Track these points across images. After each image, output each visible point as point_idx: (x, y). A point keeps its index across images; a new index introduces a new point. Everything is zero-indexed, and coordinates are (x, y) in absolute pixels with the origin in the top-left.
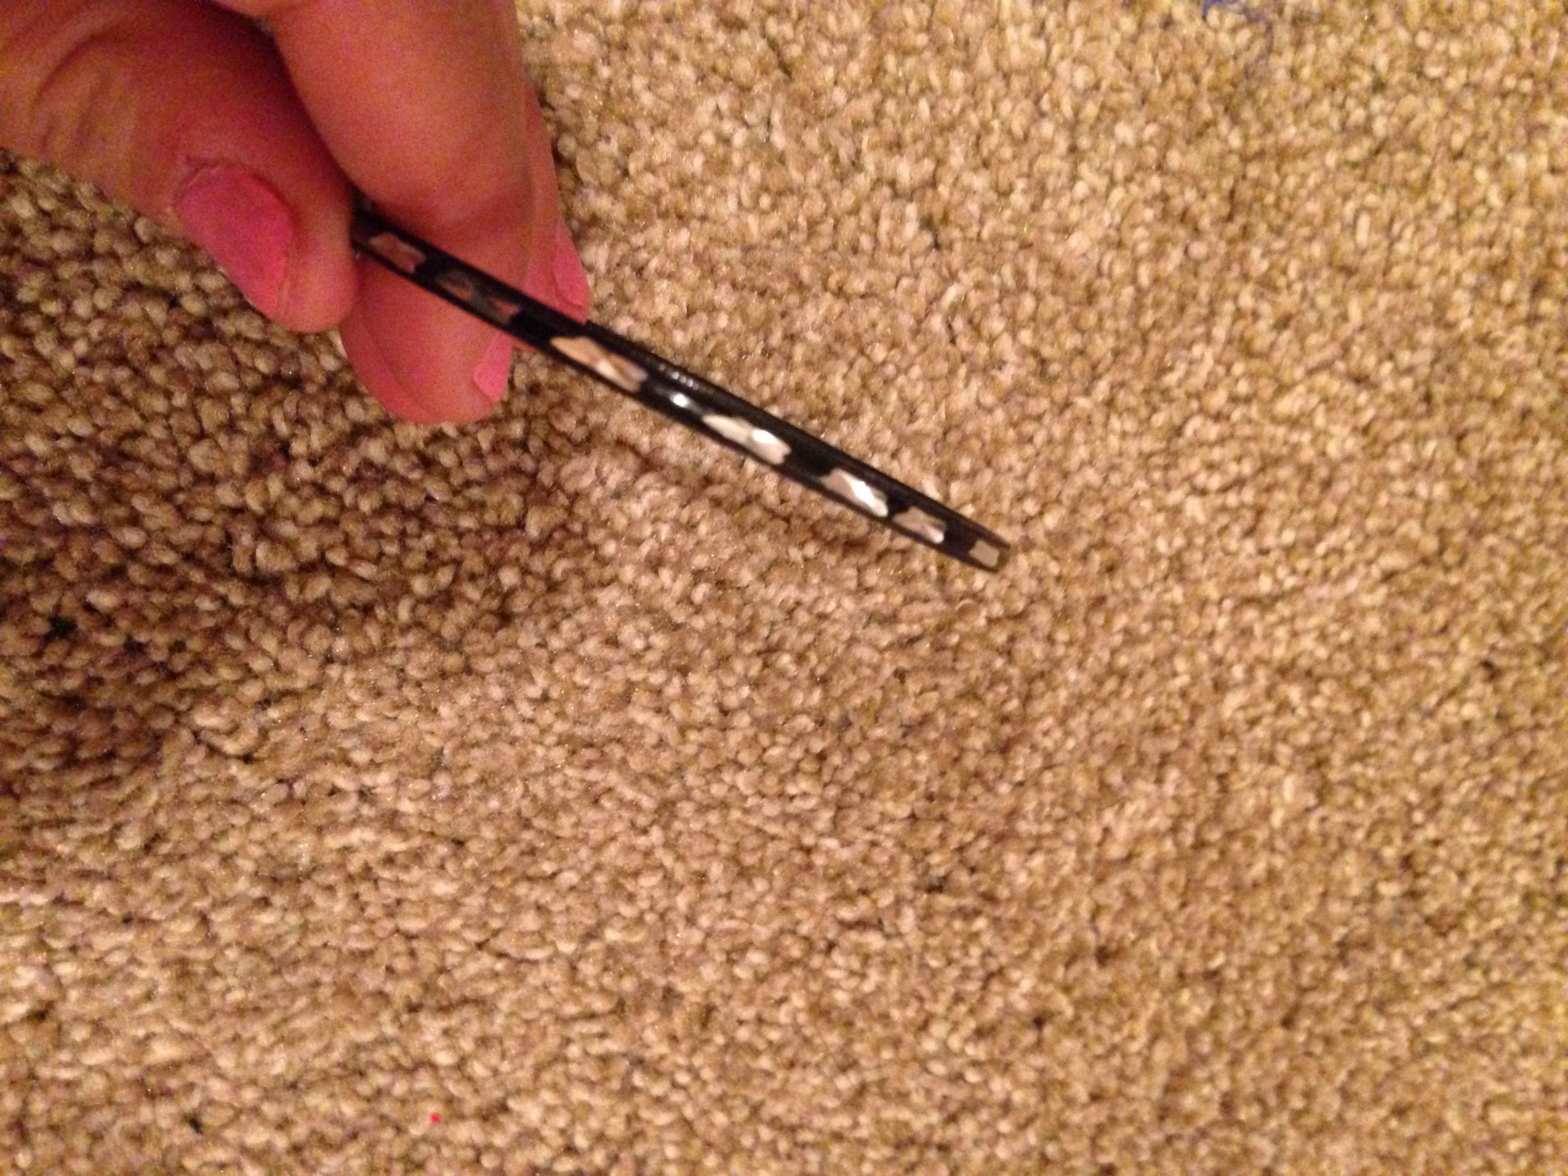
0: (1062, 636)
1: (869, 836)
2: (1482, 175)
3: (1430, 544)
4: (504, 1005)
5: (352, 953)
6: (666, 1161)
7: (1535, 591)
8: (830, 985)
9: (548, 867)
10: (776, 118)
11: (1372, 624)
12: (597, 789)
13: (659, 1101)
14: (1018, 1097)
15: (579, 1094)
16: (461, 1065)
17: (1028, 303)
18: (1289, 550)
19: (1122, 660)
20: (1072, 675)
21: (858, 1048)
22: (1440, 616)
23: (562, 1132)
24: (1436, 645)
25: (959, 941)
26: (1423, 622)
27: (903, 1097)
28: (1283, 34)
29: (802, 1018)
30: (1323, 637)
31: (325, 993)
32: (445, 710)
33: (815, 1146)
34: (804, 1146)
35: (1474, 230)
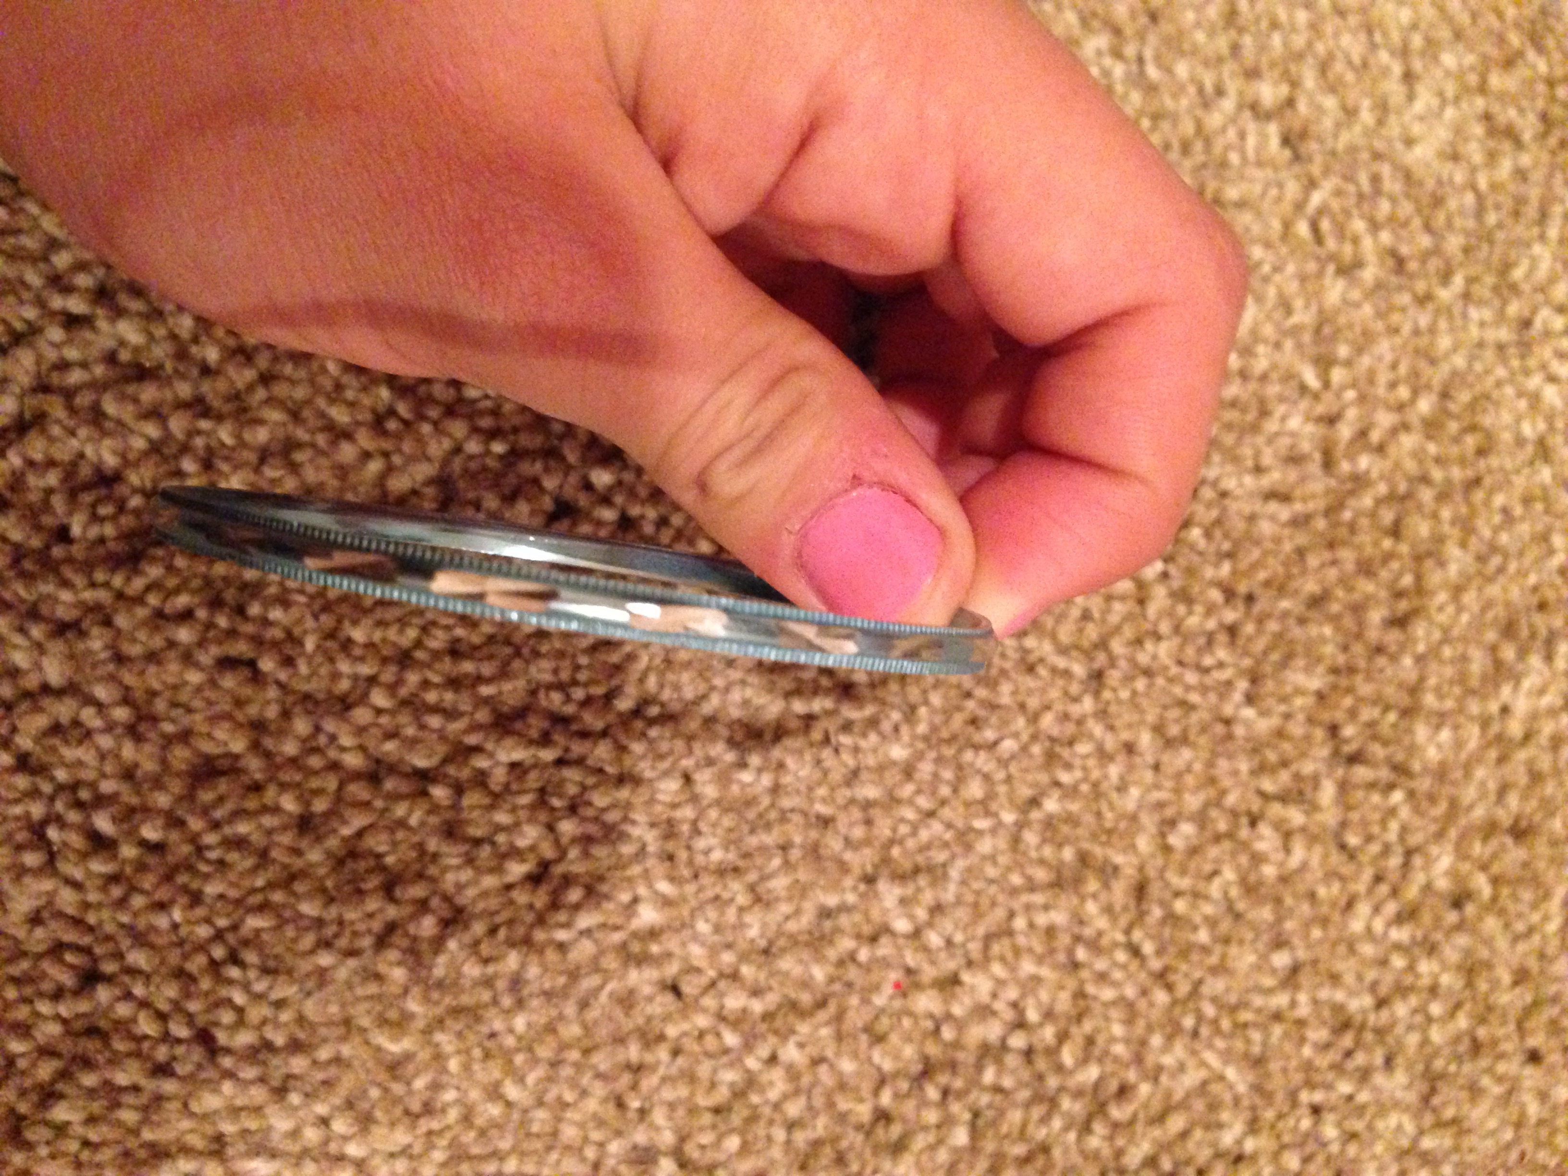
1: (1283, 708)
4: (954, 873)
5: (818, 817)
6: (1113, 1040)
8: (1258, 859)
9: (989, 735)
10: (1148, 54)
12: (1032, 658)
13: (1102, 977)
14: (1446, 979)
15: (1028, 967)
16: (916, 934)
17: (1384, 207)
21: (1289, 925)
23: (1015, 1005)
25: (1377, 816)
27: (1335, 979)
29: (1234, 892)
31: (795, 854)
33: (1256, 1025)
34: (1245, 1025)
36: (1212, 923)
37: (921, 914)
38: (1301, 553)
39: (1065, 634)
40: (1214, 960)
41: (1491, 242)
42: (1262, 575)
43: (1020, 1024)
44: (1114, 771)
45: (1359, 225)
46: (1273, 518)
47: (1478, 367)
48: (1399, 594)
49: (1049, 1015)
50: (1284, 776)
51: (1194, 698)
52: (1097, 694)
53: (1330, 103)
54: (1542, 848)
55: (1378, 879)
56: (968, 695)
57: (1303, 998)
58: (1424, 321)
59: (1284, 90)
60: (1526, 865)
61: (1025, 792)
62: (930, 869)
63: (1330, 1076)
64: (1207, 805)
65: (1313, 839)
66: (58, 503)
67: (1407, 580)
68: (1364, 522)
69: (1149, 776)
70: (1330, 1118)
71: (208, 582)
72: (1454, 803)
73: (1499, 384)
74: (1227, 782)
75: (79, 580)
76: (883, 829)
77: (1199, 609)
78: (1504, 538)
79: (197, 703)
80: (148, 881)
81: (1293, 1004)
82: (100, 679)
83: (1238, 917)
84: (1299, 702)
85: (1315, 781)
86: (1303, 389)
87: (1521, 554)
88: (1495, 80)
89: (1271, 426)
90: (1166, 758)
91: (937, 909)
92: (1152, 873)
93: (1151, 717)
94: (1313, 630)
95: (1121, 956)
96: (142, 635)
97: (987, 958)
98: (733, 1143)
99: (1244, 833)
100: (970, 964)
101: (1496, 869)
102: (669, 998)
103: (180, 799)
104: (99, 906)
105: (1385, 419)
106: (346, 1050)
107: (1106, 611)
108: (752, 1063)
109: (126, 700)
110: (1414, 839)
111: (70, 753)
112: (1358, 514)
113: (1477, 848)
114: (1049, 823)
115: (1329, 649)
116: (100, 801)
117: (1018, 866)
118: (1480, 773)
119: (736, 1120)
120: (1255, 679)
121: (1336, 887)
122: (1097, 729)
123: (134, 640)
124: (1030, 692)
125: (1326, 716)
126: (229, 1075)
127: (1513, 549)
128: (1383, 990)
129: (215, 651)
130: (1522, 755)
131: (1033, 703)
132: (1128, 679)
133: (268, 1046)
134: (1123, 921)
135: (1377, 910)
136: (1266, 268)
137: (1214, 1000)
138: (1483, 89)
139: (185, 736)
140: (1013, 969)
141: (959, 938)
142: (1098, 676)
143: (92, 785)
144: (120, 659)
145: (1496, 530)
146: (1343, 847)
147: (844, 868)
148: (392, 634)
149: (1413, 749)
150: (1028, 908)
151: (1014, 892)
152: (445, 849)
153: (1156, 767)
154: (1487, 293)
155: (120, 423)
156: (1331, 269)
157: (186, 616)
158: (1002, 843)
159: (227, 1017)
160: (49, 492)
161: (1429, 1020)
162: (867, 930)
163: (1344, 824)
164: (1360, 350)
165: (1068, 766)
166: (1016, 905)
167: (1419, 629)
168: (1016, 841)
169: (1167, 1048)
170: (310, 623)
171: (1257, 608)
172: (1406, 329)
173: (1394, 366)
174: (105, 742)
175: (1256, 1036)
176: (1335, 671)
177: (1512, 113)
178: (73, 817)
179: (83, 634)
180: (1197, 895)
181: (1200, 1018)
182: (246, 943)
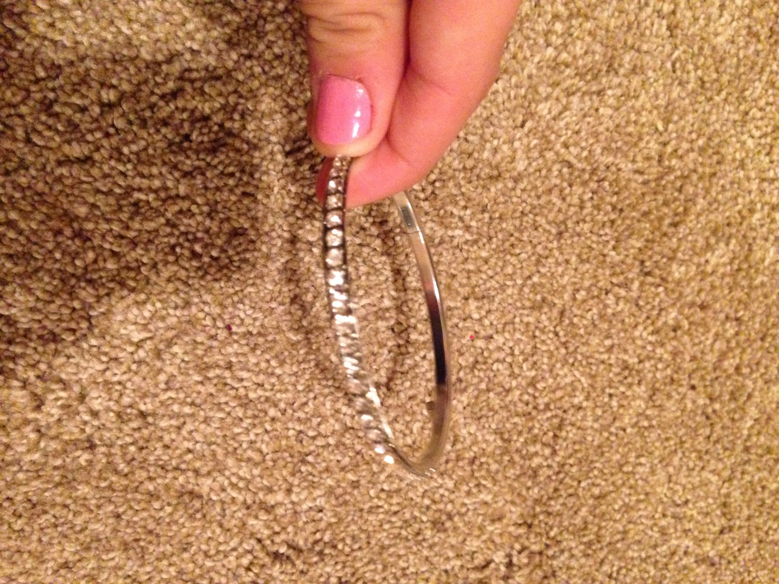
36: (586, 327)
37: (483, 313)
38: (643, 194)
39: (551, 217)
40: (584, 340)
41: (739, 78)
42: (628, 202)
43: (512, 354)
44: (560, 269)
45: (691, 67)
46: (636, 181)
47: (724, 129)
48: (676, 215)
49: (522, 353)
50: (622, 278)
51: (594, 246)
52: (559, 241)
53: (689, 14)
54: (710, 313)
55: (648, 318)
56: (512, 235)
57: (613, 357)
58: (707, 109)
59: (672, 7)
60: (703, 319)
61: (527, 273)
62: (488, 297)
63: (618, 385)
64: (592, 285)
65: (627, 301)
66: (186, 125)
67: (681, 209)
68: (669, 185)
69: (573, 272)
70: (615, 399)
71: (240, 162)
72: (681, 294)
73: (731, 136)
74: (601, 278)
75: (194, 157)
76: (473, 281)
77: (602, 213)
78: (720, 197)
79: (234, 208)
80: (213, 270)
81: (609, 358)
82: (199, 195)
83: (595, 326)
84: (632, 251)
85: (632, 281)
86: (657, 129)
87: (725, 204)
88: (755, 13)
89: (642, 144)
90: (580, 266)
91: (489, 312)
92: (567, 307)
93: (577, 251)
94: (643, 225)
95: (551, 335)
96: (215, 181)
97: (504, 331)
98: (408, 384)
99: (603, 296)
100: (497, 332)
101: (692, 319)
102: (390, 332)
103: (225, 242)
104: (194, 277)
105: (685, 146)
106: (278, 337)
107: (567, 211)
108: (417, 358)
109: (207, 204)
110: (663, 305)
111: (186, 221)
112: (668, 182)
113: (686, 311)
114: (534, 285)
115: (646, 232)
116: (196, 240)
117: (521, 300)
118: (693, 284)
119: (409, 376)
120: (618, 241)
121: (632, 319)
122: (556, 253)
123: (212, 181)
124: (535, 237)
125: (641, 257)
126: (236, 341)
127: (722, 202)
128: (642, 357)
129: (241, 189)
130: (710, 279)
131: (535, 241)
132: (572, 236)
133: (250, 333)
134: (554, 323)
135: (645, 328)
136: (652, 80)
137: (581, 354)
138: (749, 15)
139: (228, 219)
140: (512, 335)
141: (495, 323)
142: (560, 234)
143: (194, 234)
144: (206, 188)
145: (718, 193)
146: (637, 305)
147: (458, 293)
148: (306, 190)
149: (669, 273)
150: (521, 315)
151: (517, 309)
152: (318, 271)
153: (576, 270)
154: (734, 100)
155: (210, 96)
156: (676, 82)
157: (232, 175)
158: (516, 292)
159: (237, 321)
160: (183, 120)
161: (657, 369)
162: (463, 316)
163: (639, 297)
164: (681, 118)
165: (544, 266)
166: (517, 314)
167: (682, 229)
168: (521, 290)
169: (561, 369)
170: (276, 183)
171: (623, 214)
172: (700, 111)
173: (692, 125)
174: (199, 218)
175: (594, 368)
176: (647, 241)
177: (759, 27)
178: (187, 244)
179: (194, 178)
180: (582, 317)
181: (576, 359)
182: (245, 296)
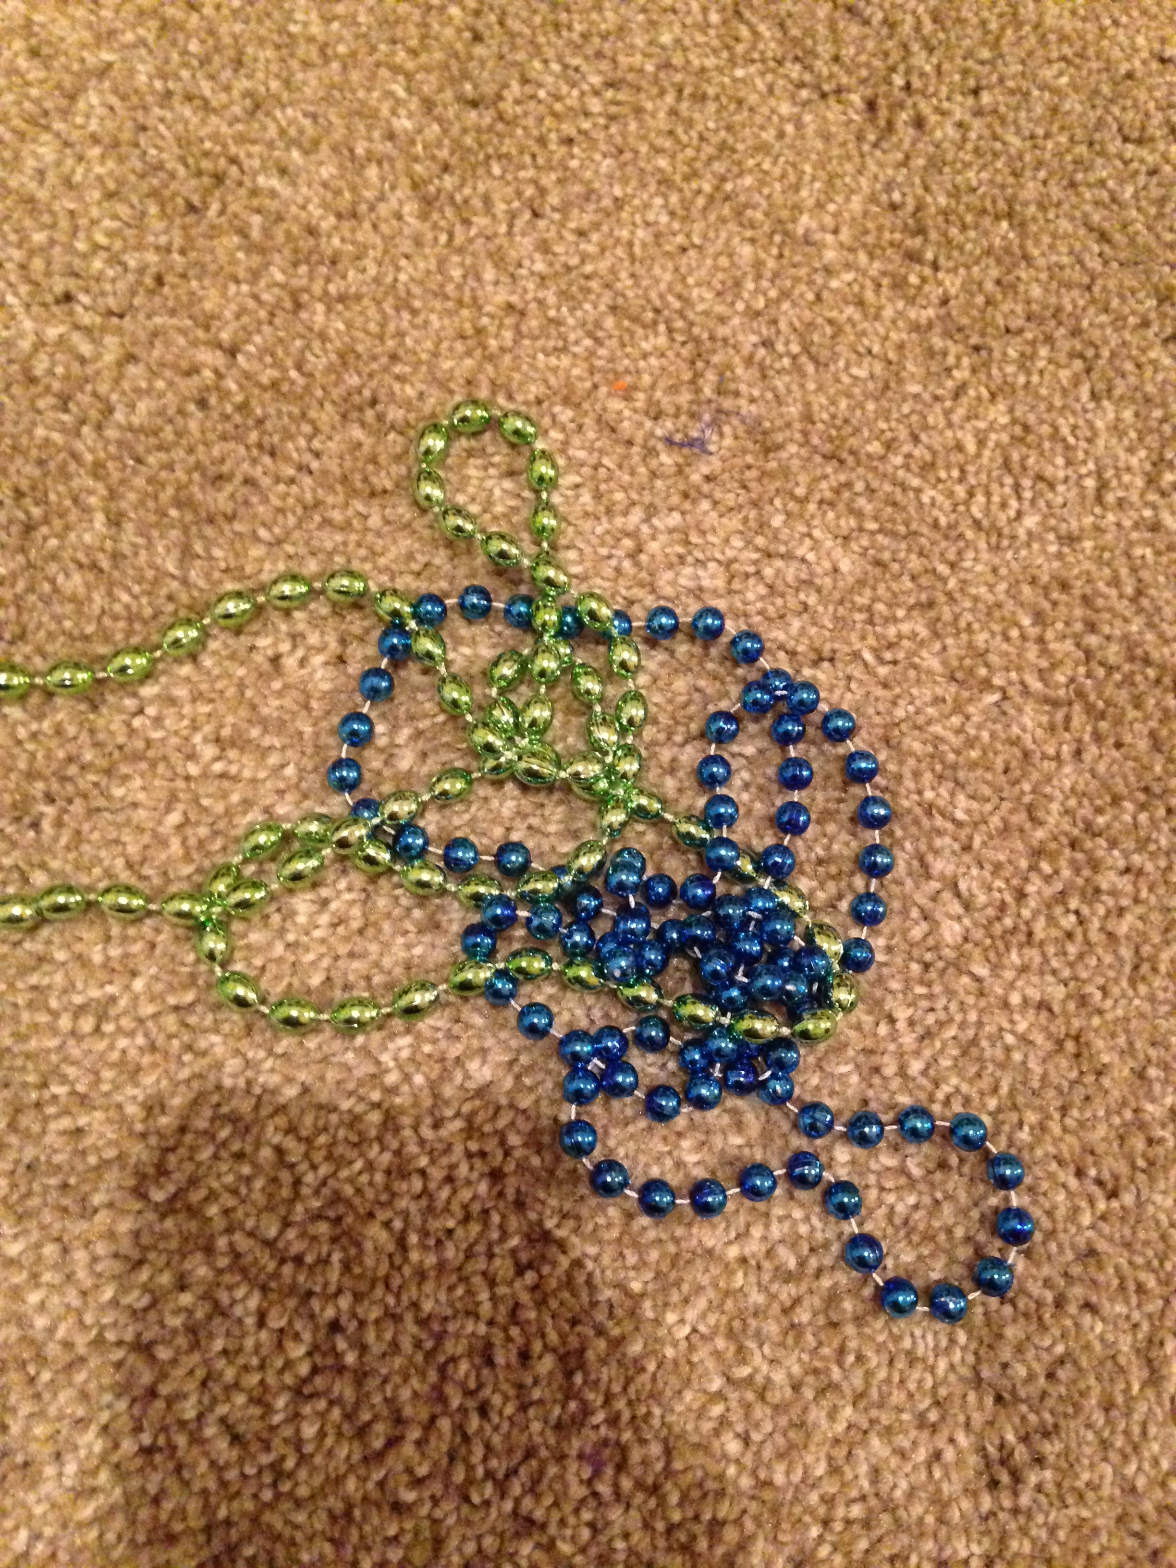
0: (1107, 630)
2: (834, 284)
3: (1078, 365)
7: (1122, 297)
11: (1128, 414)
18: (1069, 463)
19: (1129, 590)
20: (1134, 628)
22: (1129, 366)
24: (1149, 372)
26: (1132, 380)
28: (727, 403)
30: (1131, 450)
32: (1106, 1058)
35: (869, 295)
